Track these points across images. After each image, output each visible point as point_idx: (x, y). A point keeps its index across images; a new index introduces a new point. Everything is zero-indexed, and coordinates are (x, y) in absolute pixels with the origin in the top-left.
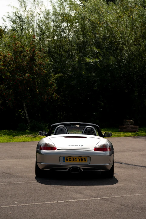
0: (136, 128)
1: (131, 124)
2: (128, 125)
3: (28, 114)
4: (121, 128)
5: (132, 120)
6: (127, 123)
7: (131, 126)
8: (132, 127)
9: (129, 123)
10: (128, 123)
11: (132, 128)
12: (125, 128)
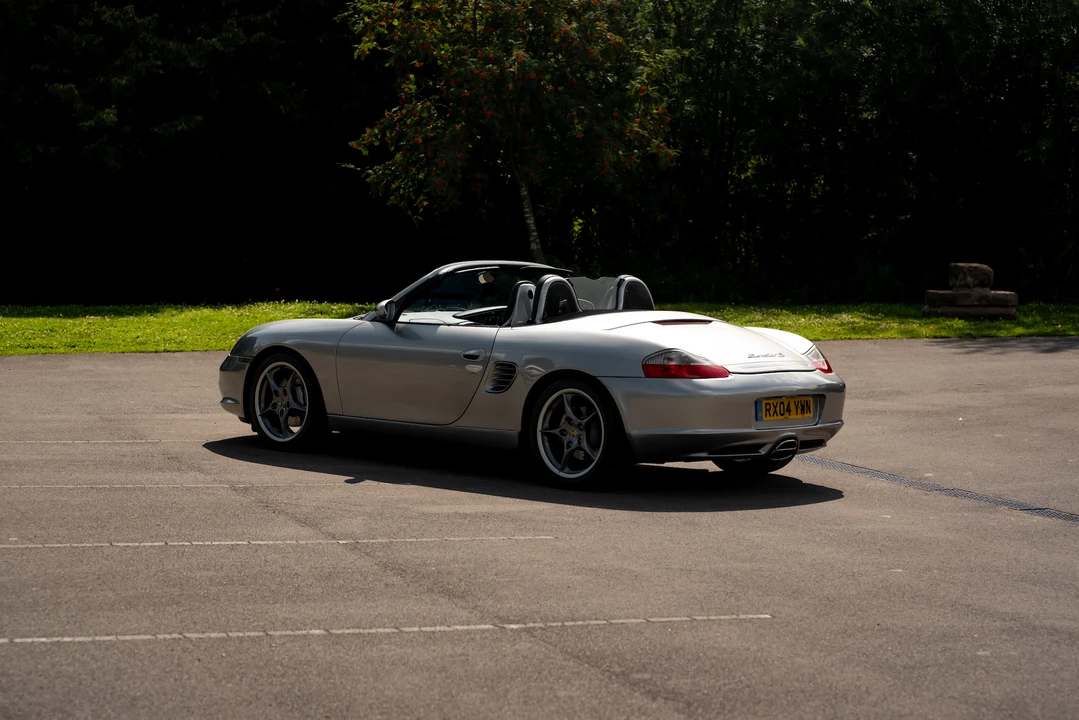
0: (1003, 303)
1: (982, 285)
2: (967, 286)
3: (538, 230)
4: (935, 302)
5: (985, 266)
6: (961, 276)
7: (978, 291)
8: (985, 297)
9: (970, 279)
10: (965, 278)
11: (984, 302)
12: (951, 301)
